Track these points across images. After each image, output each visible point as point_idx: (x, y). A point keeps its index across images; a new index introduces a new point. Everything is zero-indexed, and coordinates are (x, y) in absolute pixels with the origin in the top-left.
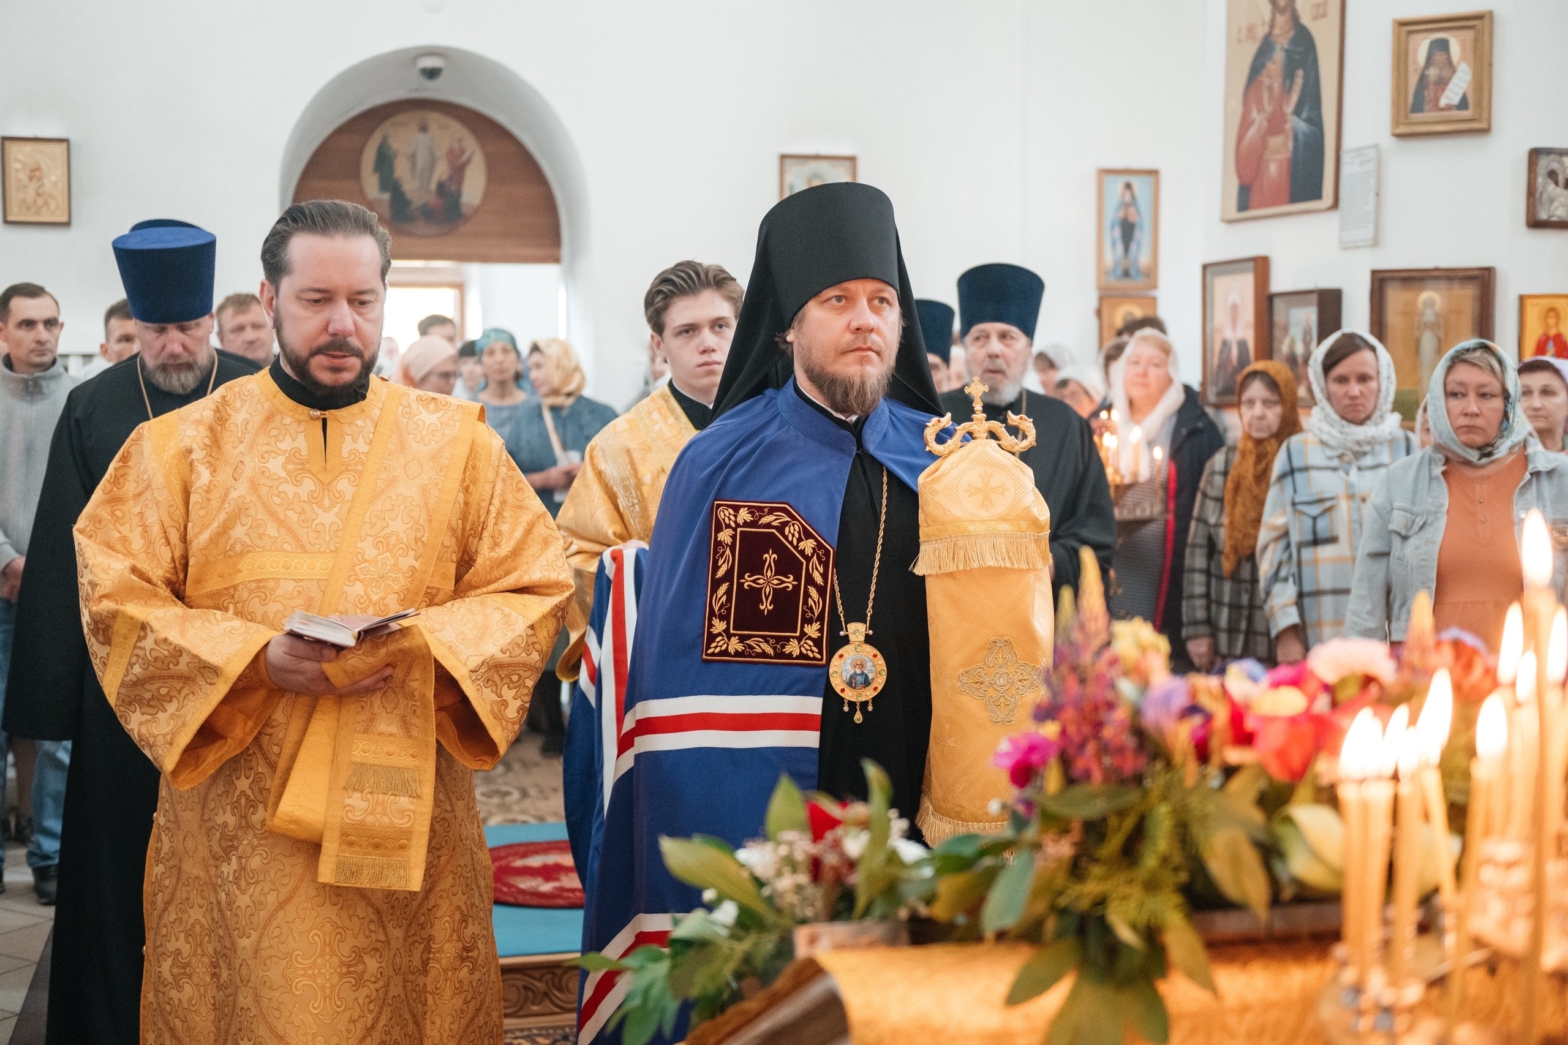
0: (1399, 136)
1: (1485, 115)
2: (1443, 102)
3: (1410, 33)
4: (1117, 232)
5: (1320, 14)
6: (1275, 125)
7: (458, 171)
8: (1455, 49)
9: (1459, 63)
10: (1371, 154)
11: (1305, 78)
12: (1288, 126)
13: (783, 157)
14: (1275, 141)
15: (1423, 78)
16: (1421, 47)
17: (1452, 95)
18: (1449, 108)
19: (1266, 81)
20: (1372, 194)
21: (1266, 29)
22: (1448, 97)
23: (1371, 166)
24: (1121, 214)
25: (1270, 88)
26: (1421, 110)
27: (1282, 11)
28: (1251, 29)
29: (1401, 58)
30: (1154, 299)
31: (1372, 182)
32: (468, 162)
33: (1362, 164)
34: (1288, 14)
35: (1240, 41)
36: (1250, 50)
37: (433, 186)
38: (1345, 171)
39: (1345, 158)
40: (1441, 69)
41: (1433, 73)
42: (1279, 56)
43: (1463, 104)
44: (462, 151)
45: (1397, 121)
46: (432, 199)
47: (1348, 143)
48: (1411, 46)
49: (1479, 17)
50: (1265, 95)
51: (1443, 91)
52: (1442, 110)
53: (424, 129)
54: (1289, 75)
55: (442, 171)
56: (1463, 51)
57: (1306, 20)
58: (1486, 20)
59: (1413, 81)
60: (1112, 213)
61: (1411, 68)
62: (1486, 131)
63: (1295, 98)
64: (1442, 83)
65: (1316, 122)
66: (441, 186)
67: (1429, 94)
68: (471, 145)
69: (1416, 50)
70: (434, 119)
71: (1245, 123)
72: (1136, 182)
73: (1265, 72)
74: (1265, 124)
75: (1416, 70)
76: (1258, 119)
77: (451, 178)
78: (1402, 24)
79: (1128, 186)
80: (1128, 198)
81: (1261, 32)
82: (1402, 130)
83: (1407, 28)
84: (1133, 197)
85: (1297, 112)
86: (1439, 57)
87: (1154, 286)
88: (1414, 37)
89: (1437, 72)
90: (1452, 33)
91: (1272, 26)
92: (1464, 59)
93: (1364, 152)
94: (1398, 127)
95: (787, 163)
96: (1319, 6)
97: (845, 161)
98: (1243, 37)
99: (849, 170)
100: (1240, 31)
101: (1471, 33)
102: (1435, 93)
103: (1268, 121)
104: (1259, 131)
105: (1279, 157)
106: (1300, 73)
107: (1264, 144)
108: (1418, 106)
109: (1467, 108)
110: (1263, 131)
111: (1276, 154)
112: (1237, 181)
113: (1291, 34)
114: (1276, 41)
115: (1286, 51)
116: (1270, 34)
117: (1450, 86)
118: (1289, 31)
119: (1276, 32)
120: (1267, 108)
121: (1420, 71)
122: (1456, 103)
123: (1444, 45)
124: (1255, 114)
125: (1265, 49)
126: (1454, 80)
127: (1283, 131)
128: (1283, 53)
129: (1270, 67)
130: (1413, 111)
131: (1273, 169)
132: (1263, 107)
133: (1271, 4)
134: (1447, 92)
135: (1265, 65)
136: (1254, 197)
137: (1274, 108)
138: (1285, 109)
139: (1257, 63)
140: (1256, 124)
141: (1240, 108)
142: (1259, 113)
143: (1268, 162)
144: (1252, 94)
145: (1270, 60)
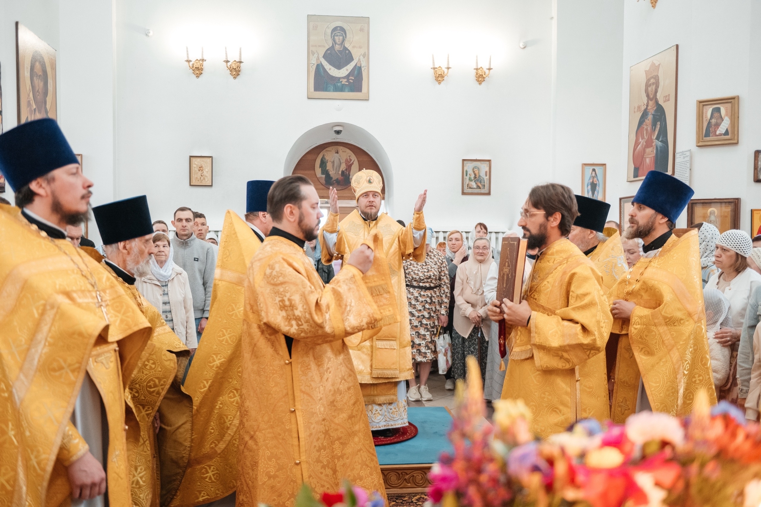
0: (699, 146)
1: (736, 137)
2: (718, 132)
3: (704, 105)
4: (589, 187)
5: (667, 100)
6: (649, 144)
7: (349, 167)
8: (723, 111)
9: (724, 117)
10: (688, 154)
11: (661, 125)
12: (654, 144)
13: (464, 160)
14: (648, 150)
15: (709, 123)
16: (709, 111)
17: (722, 129)
18: (720, 135)
19: (645, 127)
20: (688, 169)
21: (645, 107)
22: (720, 131)
23: (688, 159)
24: (591, 181)
25: (647, 130)
26: (709, 137)
27: (651, 100)
28: (639, 107)
29: (700, 115)
31: (688, 165)
32: (353, 163)
33: (684, 158)
34: (654, 101)
35: (635, 112)
36: (639, 115)
37: (340, 173)
38: (677, 161)
39: (677, 156)
40: (717, 119)
41: (713, 121)
42: (650, 117)
43: (727, 133)
44: (351, 160)
45: (698, 141)
46: (340, 177)
47: (677, 150)
48: (704, 111)
49: (733, 98)
50: (645, 132)
51: (718, 128)
52: (718, 136)
53: (337, 153)
54: (654, 125)
55: (343, 167)
56: (727, 112)
57: (661, 102)
58: (736, 100)
59: (705, 125)
60: (587, 180)
61: (704, 119)
62: (737, 143)
63: (656, 133)
64: (718, 125)
65: (665, 142)
66: (343, 172)
67: (712, 129)
68: (354, 158)
69: (706, 112)
70: (341, 148)
71: (637, 144)
72: (597, 168)
73: (645, 123)
74: (645, 144)
75: (706, 120)
76: (642, 142)
77: (346, 170)
78: (701, 102)
79: (594, 170)
80: (594, 174)
81: (643, 108)
82: (700, 144)
83: (702, 104)
84: (596, 174)
85: (657, 138)
86: (716, 115)
88: (705, 107)
89: (715, 121)
91: (647, 106)
92: (727, 115)
93: (685, 153)
94: (699, 143)
95: (465, 162)
96: (666, 96)
97: (488, 163)
98: (636, 110)
99: (488, 165)
100: (635, 108)
101: (730, 105)
102: (714, 129)
103: (646, 142)
104: (642, 146)
105: (650, 156)
106: (659, 123)
107: (644, 150)
108: (707, 135)
109: (728, 135)
110: (644, 146)
111: (649, 155)
112: (633, 166)
113: (655, 108)
114: (649, 111)
115: (653, 115)
116: (647, 108)
117: (721, 126)
118: (654, 107)
119: (649, 108)
120: (645, 137)
121: (708, 120)
122: (723, 133)
123: (718, 110)
124: (640, 140)
125: (645, 115)
126: (723, 124)
127: (652, 146)
128: (652, 116)
129: (647, 121)
130: (705, 136)
131: (648, 160)
132: (644, 137)
133: (647, 97)
134: (719, 129)
135: (645, 121)
136: (640, 172)
137: (648, 137)
138: (652, 137)
139: (642, 120)
140: (641, 144)
141: (635, 138)
142: (642, 139)
143: (646, 158)
144: (639, 133)
145: (647, 119)
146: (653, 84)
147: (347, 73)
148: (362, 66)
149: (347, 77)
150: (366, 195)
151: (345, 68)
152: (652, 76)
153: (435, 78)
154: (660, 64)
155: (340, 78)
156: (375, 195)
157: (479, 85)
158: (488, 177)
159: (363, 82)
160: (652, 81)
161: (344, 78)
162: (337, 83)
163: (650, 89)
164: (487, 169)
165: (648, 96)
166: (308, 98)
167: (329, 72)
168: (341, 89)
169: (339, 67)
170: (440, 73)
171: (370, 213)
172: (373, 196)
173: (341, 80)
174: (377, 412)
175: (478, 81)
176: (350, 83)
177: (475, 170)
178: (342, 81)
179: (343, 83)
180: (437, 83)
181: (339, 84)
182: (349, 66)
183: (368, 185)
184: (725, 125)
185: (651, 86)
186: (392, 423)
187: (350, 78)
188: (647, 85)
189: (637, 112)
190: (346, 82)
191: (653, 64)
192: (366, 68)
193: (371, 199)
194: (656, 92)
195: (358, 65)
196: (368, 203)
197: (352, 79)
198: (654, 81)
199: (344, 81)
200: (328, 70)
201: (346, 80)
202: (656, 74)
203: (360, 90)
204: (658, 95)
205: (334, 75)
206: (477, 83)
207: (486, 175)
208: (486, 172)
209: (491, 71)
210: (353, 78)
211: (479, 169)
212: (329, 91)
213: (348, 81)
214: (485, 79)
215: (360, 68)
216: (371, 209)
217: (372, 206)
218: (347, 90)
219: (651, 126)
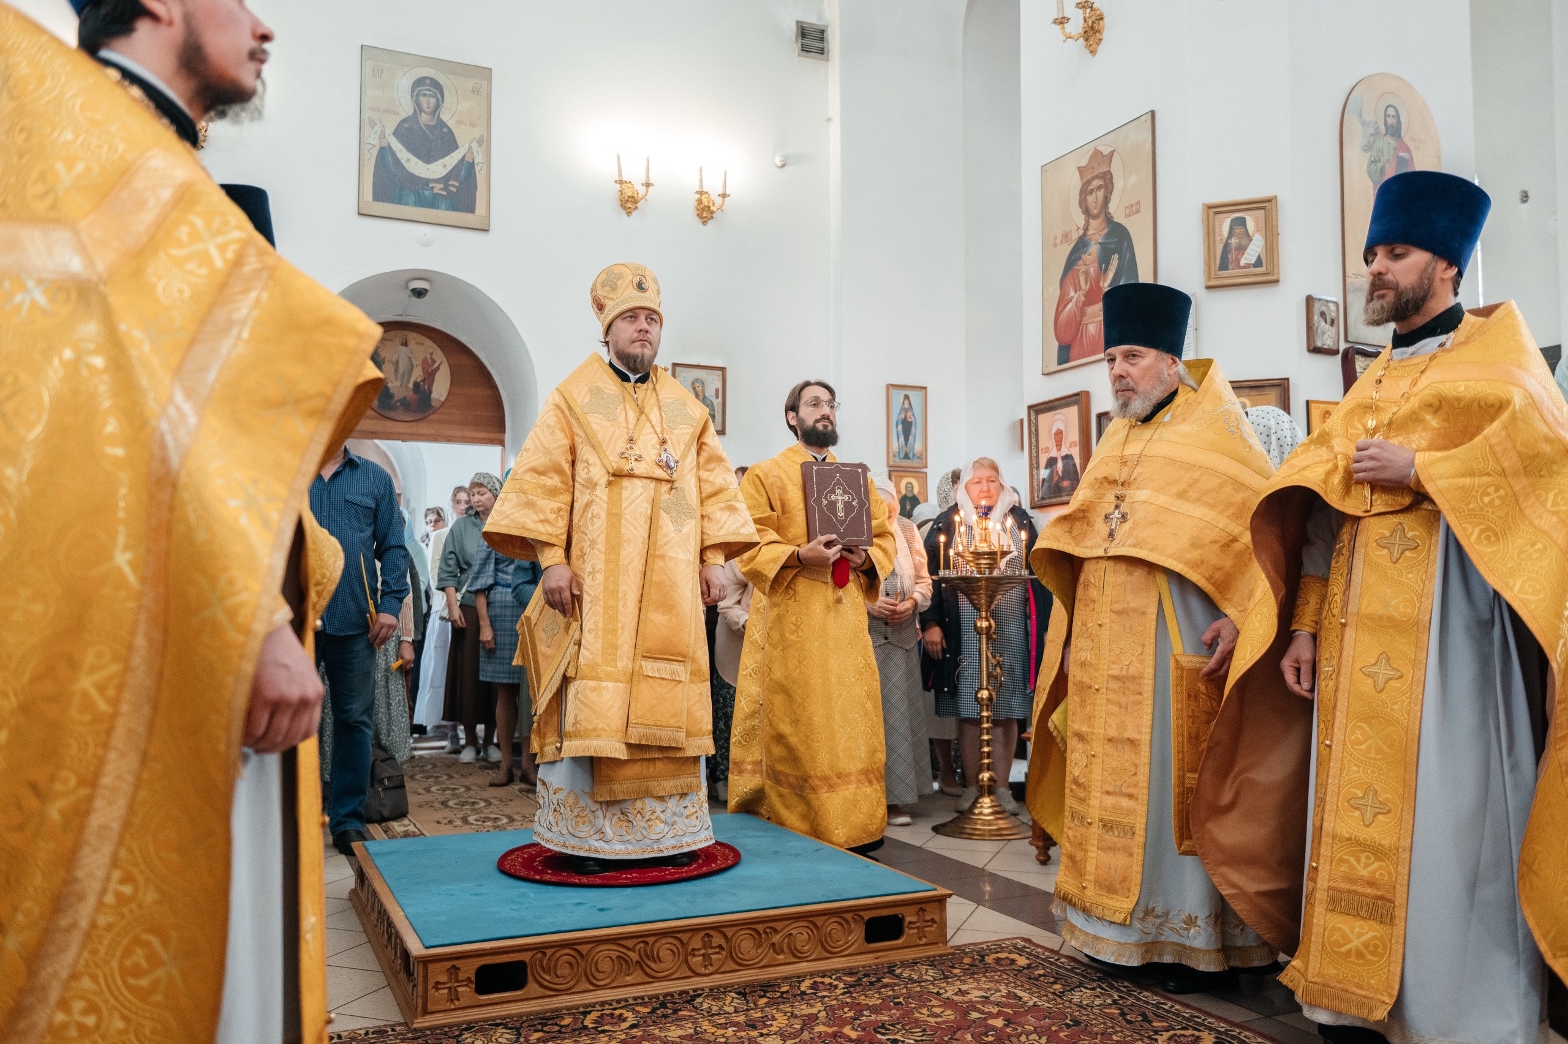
0: (1208, 288)
1: (1276, 271)
2: (1243, 262)
3: (1216, 213)
4: (900, 427)
5: (1134, 209)
6: (1093, 297)
7: (430, 376)
8: (1251, 225)
9: (1254, 234)
11: (1120, 259)
13: (675, 365)
15: (1227, 245)
16: (1225, 224)
17: (1250, 256)
18: (1248, 266)
19: (1083, 269)
21: (1081, 232)
22: (1245, 258)
24: (903, 416)
25: (1086, 273)
26: (1227, 269)
27: (1095, 217)
28: (1066, 236)
29: (1209, 232)
32: (438, 368)
34: (1102, 218)
35: (1055, 245)
36: (1067, 249)
37: (411, 385)
40: (1240, 238)
41: (1234, 241)
42: (1094, 249)
43: (1258, 263)
44: (434, 361)
45: (1209, 275)
46: (410, 394)
48: (1217, 223)
49: (1269, 201)
50: (1082, 279)
51: (1243, 254)
52: (1243, 267)
53: (405, 344)
54: (1104, 260)
55: (417, 375)
56: (1257, 225)
57: (1118, 218)
58: (1272, 202)
59: (1219, 248)
60: (896, 415)
61: (1218, 238)
62: (1277, 281)
63: (1110, 275)
64: (1242, 249)
66: (416, 385)
67: (1231, 257)
68: (439, 357)
69: (1220, 228)
70: (413, 337)
71: (1063, 302)
72: (911, 393)
73: (1080, 262)
74: (1083, 299)
76: (1076, 296)
77: (424, 381)
78: (1210, 207)
79: (907, 397)
80: (906, 405)
81: (1075, 236)
82: (1213, 283)
83: (1214, 210)
84: (910, 403)
86: (1238, 230)
88: (1218, 216)
89: (1238, 241)
90: (1248, 212)
91: (1086, 230)
92: (1258, 231)
94: (1209, 280)
95: (678, 369)
96: (1132, 206)
97: (720, 373)
98: (1058, 241)
99: (721, 377)
100: (1056, 238)
101: (1262, 212)
102: (1236, 256)
103: (1086, 296)
104: (1076, 305)
105: (1098, 319)
106: (1116, 256)
107: (1083, 312)
108: (1224, 266)
109: (1261, 266)
110: (1080, 304)
111: (1095, 317)
112: (1057, 344)
113: (1106, 230)
114: (1090, 239)
115: (1100, 243)
116: (1084, 235)
117: (1248, 250)
118: (1104, 229)
119: (1090, 232)
120: (1084, 287)
121: (1224, 241)
122: (1253, 262)
123: (1242, 222)
124: (1072, 293)
125: (1081, 246)
126: (1251, 246)
128: (1098, 246)
129: (1086, 257)
130: (1220, 269)
131: (1092, 328)
132: (1080, 288)
133: (1084, 213)
134: (1245, 255)
135: (1080, 258)
136: (1074, 352)
137: (1091, 285)
138: (1101, 284)
139: (1073, 258)
140: (1074, 300)
141: (1058, 292)
142: (1076, 292)
143: (1086, 324)
144: (1069, 280)
145: (1085, 253)
146: (1099, 188)
147: (445, 172)
148: (476, 161)
149: (445, 180)
150: (631, 317)
151: (440, 162)
152: (1096, 173)
153: (620, 203)
154: (1113, 151)
155: (428, 181)
156: (652, 319)
157: (701, 226)
158: (720, 400)
159: (477, 193)
160: (1096, 183)
161: (437, 181)
162: (423, 189)
163: (1090, 199)
164: (719, 385)
165: (1086, 211)
166: (360, 214)
167: (406, 165)
168: (432, 203)
169: (428, 159)
170: (630, 194)
171: (640, 355)
172: (646, 319)
173: (431, 185)
174: (655, 815)
175: (701, 217)
176: (450, 192)
177: (697, 385)
178: (433, 188)
179: (435, 191)
180: (624, 212)
181: (427, 193)
182: (447, 158)
183: (636, 293)
184: (1255, 249)
185: (1094, 194)
186: (687, 839)
187: (451, 183)
188: (1085, 192)
189: (1062, 243)
190: (442, 189)
191: (1097, 153)
192: (485, 166)
193: (642, 323)
194: (1106, 200)
195: (468, 159)
196: (636, 334)
197: (454, 186)
198: (1101, 183)
199: (438, 188)
200: (403, 162)
201: (442, 186)
202: (1106, 169)
203: (470, 208)
204: (1112, 208)
205: (416, 173)
206: (698, 221)
207: (717, 397)
208: (717, 391)
209: (726, 199)
210: (457, 184)
211: (703, 383)
212: (406, 204)
213: (445, 188)
214: (714, 215)
215: (472, 166)
216: (643, 346)
217: (646, 341)
218: (444, 206)
219: (1096, 265)
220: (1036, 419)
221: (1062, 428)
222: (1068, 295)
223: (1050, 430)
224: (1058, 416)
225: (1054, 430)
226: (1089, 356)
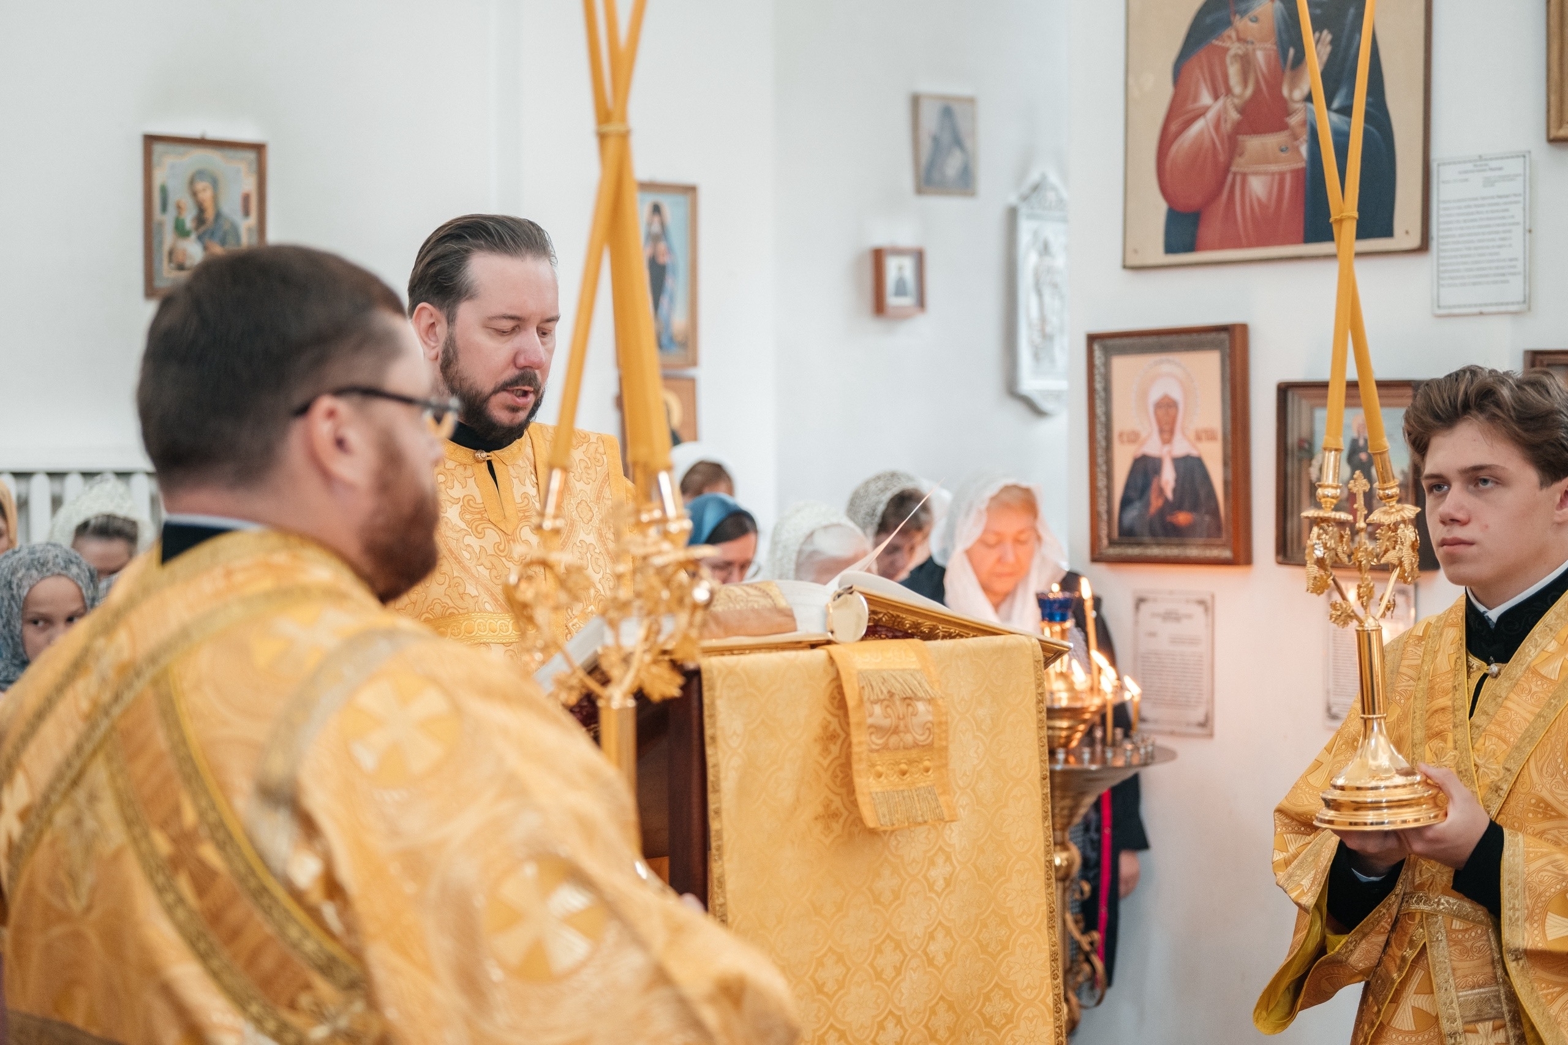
6: (1261, 118)
10: (1505, 167)
11: (1337, 44)
12: (1294, 120)
13: (150, 140)
19: (1236, 48)
20: (1518, 231)
23: (1517, 186)
24: (648, 251)
25: (1246, 59)
30: (692, 381)
31: (1517, 211)
33: (1489, 183)
38: (1441, 193)
39: (1442, 175)
42: (1267, 9)
45: (1551, 115)
50: (1233, 68)
54: (1293, 40)
71: (1180, 113)
72: (668, 203)
73: (1230, 32)
74: (1234, 116)
76: (1216, 106)
79: (656, 209)
80: (656, 227)
82: (1559, 131)
84: (663, 225)
87: (694, 363)
93: (1494, 164)
94: (1553, 127)
95: (158, 148)
97: (251, 155)
99: (254, 167)
103: (1242, 110)
104: (1217, 126)
105: (1274, 168)
106: (1323, 35)
107: (1233, 147)
110: (1227, 127)
111: (1267, 161)
112: (1162, 207)
120: (1237, 89)
124: (1206, 99)
127: (1283, 127)
128: (1277, 5)
129: (1243, 23)
131: (1258, 186)
132: (1229, 91)
135: (1229, 23)
136: (1211, 228)
137: (1257, 91)
138: (1285, 92)
139: (1208, 20)
140: (1211, 115)
141: (1167, 90)
142: (1216, 97)
143: (1244, 176)
144: (1196, 71)
145: (1243, 13)
158: (252, 220)
164: (249, 184)
177: (200, 185)
207: (246, 213)
208: (246, 199)
211: (215, 183)
219: (1271, 46)
220: (1107, 365)
221: (1176, 394)
222: (1196, 98)
223: (1144, 394)
224: (1166, 368)
225: (1155, 395)
226: (1250, 245)
